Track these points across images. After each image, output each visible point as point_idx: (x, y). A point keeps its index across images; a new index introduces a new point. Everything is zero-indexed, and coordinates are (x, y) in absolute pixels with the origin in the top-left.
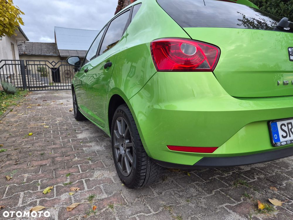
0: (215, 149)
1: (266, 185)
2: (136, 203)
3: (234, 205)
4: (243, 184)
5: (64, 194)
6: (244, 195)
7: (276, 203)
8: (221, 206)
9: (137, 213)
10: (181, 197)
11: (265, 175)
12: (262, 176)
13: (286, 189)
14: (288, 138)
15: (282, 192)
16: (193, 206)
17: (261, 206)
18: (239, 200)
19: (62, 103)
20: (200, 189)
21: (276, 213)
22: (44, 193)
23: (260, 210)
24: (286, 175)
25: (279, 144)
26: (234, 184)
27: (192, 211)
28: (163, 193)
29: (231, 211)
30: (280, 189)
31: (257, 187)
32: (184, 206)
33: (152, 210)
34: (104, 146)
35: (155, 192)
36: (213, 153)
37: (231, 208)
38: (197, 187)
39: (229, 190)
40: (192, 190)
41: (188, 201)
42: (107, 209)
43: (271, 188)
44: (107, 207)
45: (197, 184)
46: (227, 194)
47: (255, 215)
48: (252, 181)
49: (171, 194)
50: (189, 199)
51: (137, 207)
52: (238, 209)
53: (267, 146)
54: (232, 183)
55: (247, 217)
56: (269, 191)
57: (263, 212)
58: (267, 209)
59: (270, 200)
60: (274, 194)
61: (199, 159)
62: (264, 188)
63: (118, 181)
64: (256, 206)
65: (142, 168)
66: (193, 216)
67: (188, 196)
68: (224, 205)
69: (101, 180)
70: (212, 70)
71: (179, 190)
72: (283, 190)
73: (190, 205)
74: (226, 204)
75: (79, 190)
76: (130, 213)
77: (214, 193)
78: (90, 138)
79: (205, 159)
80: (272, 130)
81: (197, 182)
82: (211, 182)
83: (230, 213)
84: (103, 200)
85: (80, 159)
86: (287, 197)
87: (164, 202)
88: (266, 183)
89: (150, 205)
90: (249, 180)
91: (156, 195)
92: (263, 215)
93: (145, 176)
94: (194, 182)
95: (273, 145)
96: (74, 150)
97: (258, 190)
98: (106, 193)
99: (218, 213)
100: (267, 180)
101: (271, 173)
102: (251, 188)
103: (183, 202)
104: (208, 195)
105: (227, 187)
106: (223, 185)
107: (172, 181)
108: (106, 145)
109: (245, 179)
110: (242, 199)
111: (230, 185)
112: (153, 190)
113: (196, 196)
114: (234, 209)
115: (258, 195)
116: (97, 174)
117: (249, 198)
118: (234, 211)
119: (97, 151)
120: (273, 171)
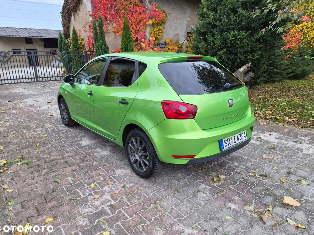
0: (195, 156)
1: (218, 168)
2: (151, 186)
3: (202, 180)
4: (206, 169)
5: (105, 187)
6: (207, 175)
7: (222, 177)
8: (196, 182)
9: (154, 191)
10: (174, 179)
11: (217, 162)
12: (216, 163)
13: (228, 169)
14: (228, 146)
15: (226, 171)
16: (182, 183)
17: (215, 180)
18: (205, 178)
19: (33, 105)
20: (184, 174)
21: (222, 182)
22: (92, 188)
23: (215, 181)
24: (228, 161)
25: (223, 150)
26: (201, 169)
27: (182, 186)
28: (164, 179)
29: (201, 184)
30: (225, 170)
31: (213, 169)
32: (177, 184)
33: (161, 188)
34: (109, 151)
35: (159, 179)
36: (195, 158)
37: (201, 182)
38: (182, 173)
39: (199, 173)
40: (180, 175)
41: (179, 182)
42: (137, 191)
43: (220, 170)
44: (137, 190)
45: (181, 171)
46: (198, 175)
47: (212, 184)
48: (211, 166)
49: (169, 179)
50: (179, 180)
51: (153, 188)
52: (205, 183)
53: (219, 152)
54: (200, 169)
55: (209, 186)
56: (219, 171)
57: (216, 182)
58: (218, 180)
59: (220, 176)
60: (222, 173)
61: (188, 161)
62: (216, 170)
63: (134, 175)
64: (213, 179)
65: (156, 167)
66: (183, 189)
67: (178, 179)
68: (197, 181)
69: (123, 176)
70: (194, 118)
71: (172, 176)
72: (226, 170)
73: (180, 183)
74: (199, 181)
75: (113, 183)
76: (151, 191)
77: (191, 176)
78: (93, 144)
79: (191, 161)
80: (220, 144)
81: (181, 170)
82: (188, 169)
83: (201, 185)
84: (131, 187)
85: (98, 163)
86: (227, 173)
87: (166, 184)
88: (218, 167)
89: (159, 186)
90: (209, 166)
91: (161, 181)
92: (216, 184)
93: (157, 171)
94: (179, 170)
95: (221, 151)
96: (88, 156)
97: (214, 171)
98: (131, 183)
99: (195, 186)
100: (218, 165)
101: (221, 161)
102: (210, 170)
103: (176, 182)
104: (189, 177)
105: (198, 171)
106: (195, 171)
107: (167, 172)
108: (110, 149)
109: (207, 165)
110: (206, 177)
111: (199, 170)
112: (158, 178)
113: (182, 178)
114: (202, 183)
115: (214, 174)
116: (118, 172)
117: (210, 176)
118: (202, 184)
119: (107, 155)
120: (222, 159)
